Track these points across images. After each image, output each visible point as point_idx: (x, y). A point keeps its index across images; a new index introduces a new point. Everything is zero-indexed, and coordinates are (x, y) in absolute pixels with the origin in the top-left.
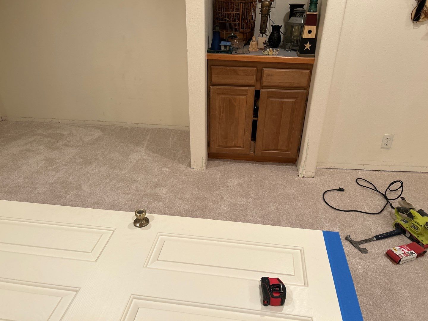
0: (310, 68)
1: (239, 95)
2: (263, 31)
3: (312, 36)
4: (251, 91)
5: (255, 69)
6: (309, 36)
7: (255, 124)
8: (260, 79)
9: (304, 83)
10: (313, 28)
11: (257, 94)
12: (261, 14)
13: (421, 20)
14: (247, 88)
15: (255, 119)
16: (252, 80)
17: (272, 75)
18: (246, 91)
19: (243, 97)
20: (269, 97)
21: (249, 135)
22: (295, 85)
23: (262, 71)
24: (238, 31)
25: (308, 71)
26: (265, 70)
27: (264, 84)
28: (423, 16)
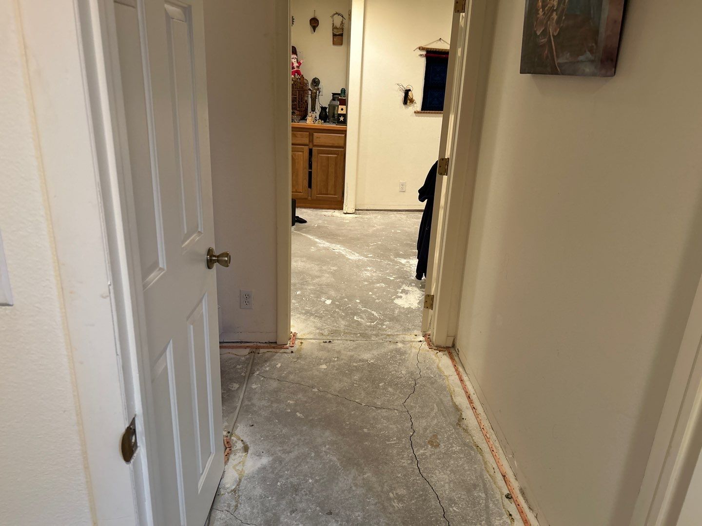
0: (344, 132)
1: (298, 151)
2: (313, 110)
3: (344, 112)
4: (306, 149)
5: (308, 133)
6: (342, 112)
7: (310, 174)
8: (311, 141)
9: (342, 144)
10: (344, 107)
11: (311, 151)
12: (311, 98)
13: (408, 104)
14: (303, 147)
15: (310, 170)
16: (306, 141)
17: (319, 138)
18: (303, 148)
19: (301, 153)
20: (318, 153)
21: (306, 183)
22: (336, 145)
23: (313, 135)
24: (296, 109)
25: (343, 135)
26: (315, 134)
27: (315, 144)
28: (409, 101)
